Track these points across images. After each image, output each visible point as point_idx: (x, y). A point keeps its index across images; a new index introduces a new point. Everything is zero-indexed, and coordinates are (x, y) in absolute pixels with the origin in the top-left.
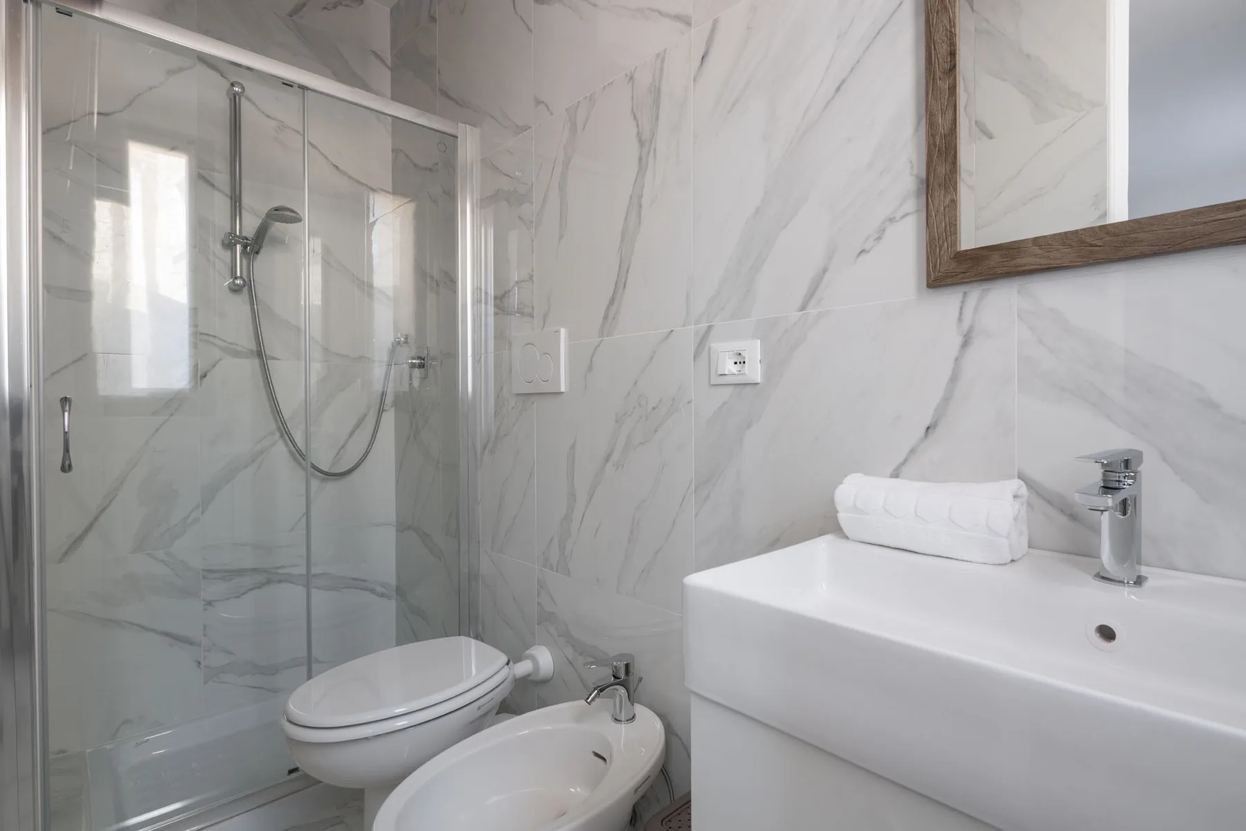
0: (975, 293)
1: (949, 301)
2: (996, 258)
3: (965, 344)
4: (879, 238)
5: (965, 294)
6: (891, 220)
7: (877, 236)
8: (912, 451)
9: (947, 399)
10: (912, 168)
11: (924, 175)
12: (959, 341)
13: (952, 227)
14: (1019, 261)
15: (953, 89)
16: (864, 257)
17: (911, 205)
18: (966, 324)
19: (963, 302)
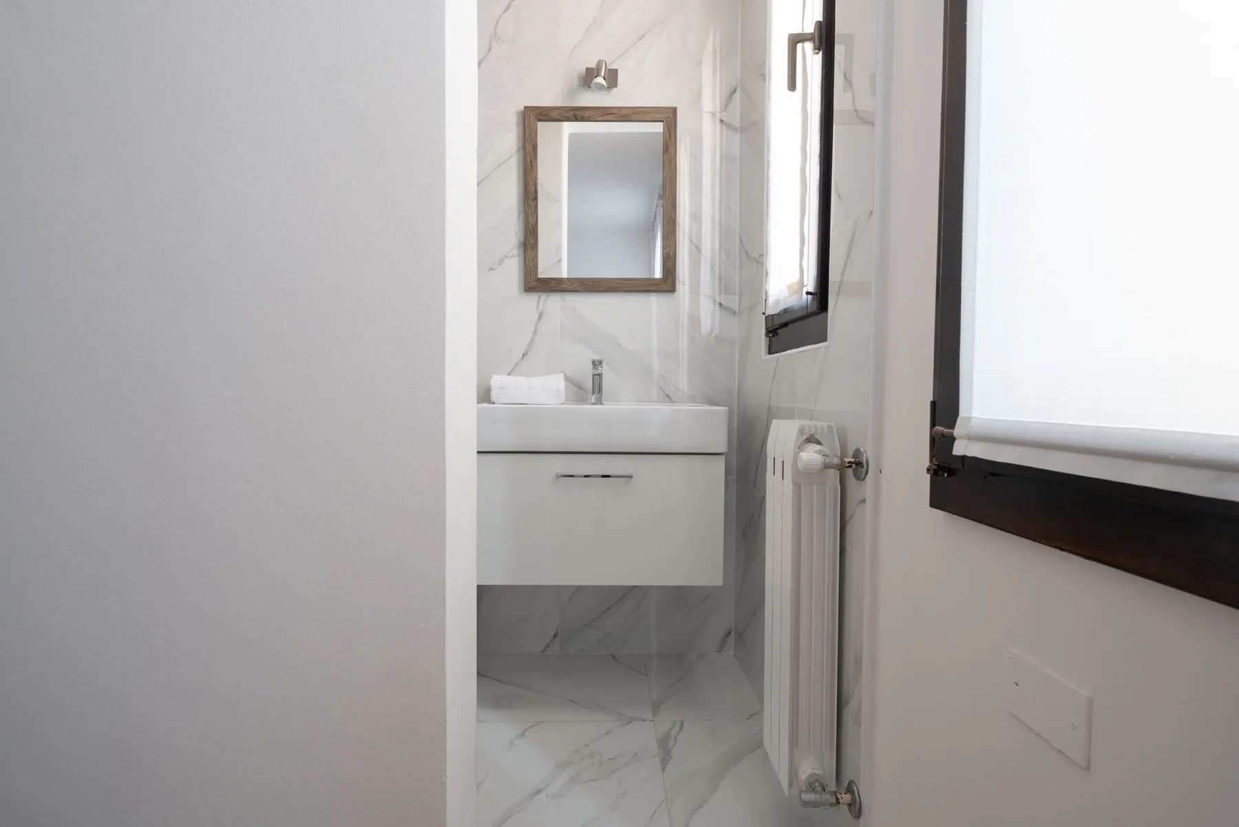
0: (544, 296)
1: (532, 299)
2: (553, 283)
3: (540, 318)
4: (500, 264)
5: (540, 297)
6: (507, 257)
7: (498, 263)
8: (516, 365)
9: (532, 341)
10: (516, 235)
11: (522, 239)
12: (537, 316)
13: (536, 266)
14: (562, 286)
15: (536, 207)
16: (491, 272)
17: (515, 252)
18: (540, 310)
19: (539, 300)
